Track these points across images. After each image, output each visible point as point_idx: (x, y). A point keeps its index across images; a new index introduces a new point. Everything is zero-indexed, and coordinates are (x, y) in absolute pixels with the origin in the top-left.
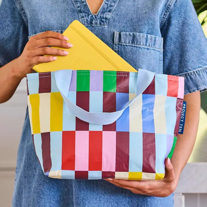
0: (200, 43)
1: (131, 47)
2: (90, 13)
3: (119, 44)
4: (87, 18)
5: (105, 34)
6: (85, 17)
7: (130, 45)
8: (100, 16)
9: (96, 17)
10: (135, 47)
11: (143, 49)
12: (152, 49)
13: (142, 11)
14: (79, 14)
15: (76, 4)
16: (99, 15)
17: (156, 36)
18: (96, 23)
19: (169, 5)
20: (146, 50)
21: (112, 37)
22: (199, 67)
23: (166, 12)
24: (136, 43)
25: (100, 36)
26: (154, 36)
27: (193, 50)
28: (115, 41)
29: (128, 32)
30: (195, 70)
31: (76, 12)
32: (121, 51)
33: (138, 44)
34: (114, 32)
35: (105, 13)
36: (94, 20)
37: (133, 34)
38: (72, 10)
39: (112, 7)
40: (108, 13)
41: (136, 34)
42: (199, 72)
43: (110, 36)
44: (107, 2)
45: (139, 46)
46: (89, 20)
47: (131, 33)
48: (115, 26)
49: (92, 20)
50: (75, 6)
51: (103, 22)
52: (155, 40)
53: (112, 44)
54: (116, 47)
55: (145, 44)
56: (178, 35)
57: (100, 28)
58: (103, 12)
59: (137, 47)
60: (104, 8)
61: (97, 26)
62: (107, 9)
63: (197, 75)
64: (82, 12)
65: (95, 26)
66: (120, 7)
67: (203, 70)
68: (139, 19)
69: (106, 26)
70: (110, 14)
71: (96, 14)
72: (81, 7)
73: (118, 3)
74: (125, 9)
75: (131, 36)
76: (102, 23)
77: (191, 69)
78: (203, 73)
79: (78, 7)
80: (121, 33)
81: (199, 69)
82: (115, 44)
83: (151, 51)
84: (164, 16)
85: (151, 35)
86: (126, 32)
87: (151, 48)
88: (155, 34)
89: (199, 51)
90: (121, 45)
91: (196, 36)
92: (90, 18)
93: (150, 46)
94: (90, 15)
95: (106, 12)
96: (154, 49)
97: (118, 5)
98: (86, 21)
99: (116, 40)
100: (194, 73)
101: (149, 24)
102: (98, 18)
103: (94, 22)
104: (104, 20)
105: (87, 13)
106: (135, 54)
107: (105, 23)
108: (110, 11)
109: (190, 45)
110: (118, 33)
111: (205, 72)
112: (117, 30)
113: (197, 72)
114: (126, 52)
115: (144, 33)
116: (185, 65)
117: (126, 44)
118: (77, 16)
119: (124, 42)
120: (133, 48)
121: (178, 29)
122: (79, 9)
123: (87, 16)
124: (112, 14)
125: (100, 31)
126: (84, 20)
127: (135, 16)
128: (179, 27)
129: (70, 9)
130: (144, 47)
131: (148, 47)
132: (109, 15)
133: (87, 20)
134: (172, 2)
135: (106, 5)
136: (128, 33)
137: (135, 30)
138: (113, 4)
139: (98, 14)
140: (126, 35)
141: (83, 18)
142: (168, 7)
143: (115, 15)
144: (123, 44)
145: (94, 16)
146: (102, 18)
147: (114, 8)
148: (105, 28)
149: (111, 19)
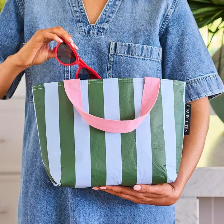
0: (200, 52)
1: (126, 57)
2: (88, 23)
3: (115, 55)
4: (85, 28)
5: (102, 43)
6: (83, 27)
7: (125, 55)
8: (98, 26)
9: (93, 27)
10: (130, 57)
11: (138, 59)
12: (148, 60)
13: (139, 23)
14: (77, 24)
15: (75, 14)
16: (96, 26)
17: (152, 47)
18: (94, 33)
19: (167, 15)
20: (141, 60)
21: (108, 47)
22: (200, 76)
23: (164, 22)
24: (131, 54)
25: (97, 45)
26: (151, 47)
27: (193, 59)
28: (110, 51)
29: (124, 42)
30: (195, 78)
31: (75, 22)
32: (116, 61)
33: (133, 54)
34: (110, 43)
35: (103, 24)
36: (91, 30)
37: (129, 44)
38: (71, 19)
39: (110, 18)
40: (106, 23)
41: (131, 44)
42: (200, 80)
43: (106, 46)
44: (105, 13)
45: (134, 57)
46: (87, 30)
47: (127, 44)
48: (111, 37)
49: (89, 30)
50: (74, 16)
51: (101, 32)
52: (151, 51)
53: (108, 54)
54: (111, 57)
55: (140, 55)
56: (178, 44)
57: (97, 37)
58: (101, 23)
59: (132, 57)
60: (102, 19)
61: (94, 36)
62: (105, 20)
63: (197, 83)
64: (80, 22)
65: (92, 36)
66: (118, 18)
67: (204, 79)
68: (136, 31)
69: (103, 37)
70: (108, 24)
71: (94, 25)
72: (80, 17)
73: (116, 14)
74: (122, 19)
75: (126, 46)
76: (99, 33)
77: (192, 77)
78: (204, 81)
79: (78, 17)
80: (117, 44)
81: (200, 77)
82: (111, 54)
83: (147, 61)
84: (162, 26)
85: (147, 46)
86: (122, 42)
87: (147, 58)
88: (152, 44)
89: (199, 60)
90: (116, 55)
91: (195, 45)
92: (87, 28)
93: (146, 56)
94: (88, 25)
95: (104, 22)
96: (150, 59)
97: (116, 16)
98: (83, 30)
99: (112, 50)
100: (195, 81)
101: (146, 35)
102: (96, 28)
103: (91, 32)
104: (101, 31)
105: (85, 23)
106: (130, 65)
107: (102, 33)
108: (107, 22)
109: (190, 54)
110: (114, 43)
111: (205, 80)
112: (114, 40)
113: (197, 80)
114: (120, 62)
115: (139, 44)
116: (186, 74)
117: (122, 55)
118: (76, 26)
119: (120, 53)
120: (128, 58)
121: (178, 38)
122: (78, 18)
123: (85, 26)
124: (110, 24)
125: (97, 41)
126: (82, 29)
127: (132, 28)
128: (179, 36)
129: (69, 18)
130: (139, 57)
131: (143, 58)
132: (106, 26)
133: (85, 29)
134: (170, 12)
135: (104, 16)
136: (123, 44)
137: (131, 41)
138: (111, 15)
139: (96, 24)
140: (122, 45)
141: (81, 28)
142: (166, 17)
143: (112, 26)
144: (118, 54)
145: (91, 26)
146: (100, 28)
147: (112, 19)
148: (102, 38)
149: (108, 29)
